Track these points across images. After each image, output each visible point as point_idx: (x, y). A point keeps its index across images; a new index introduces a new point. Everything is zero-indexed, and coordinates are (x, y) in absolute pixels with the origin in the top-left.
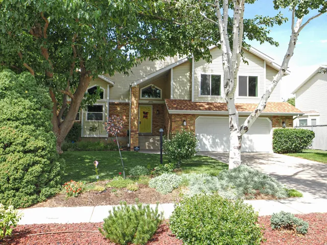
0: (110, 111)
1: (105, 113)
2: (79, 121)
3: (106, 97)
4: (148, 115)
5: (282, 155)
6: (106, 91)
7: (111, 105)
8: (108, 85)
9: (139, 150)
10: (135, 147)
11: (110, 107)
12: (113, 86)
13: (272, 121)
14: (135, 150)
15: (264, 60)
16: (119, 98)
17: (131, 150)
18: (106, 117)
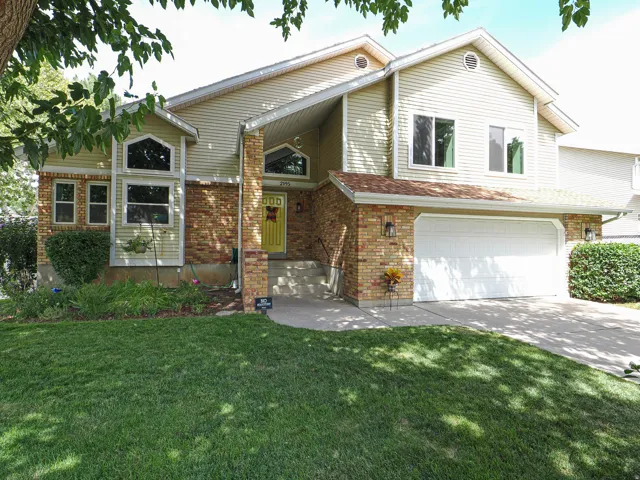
0: (187, 201)
1: (176, 208)
2: (107, 224)
3: (178, 168)
4: (278, 214)
5: (610, 305)
6: (178, 153)
7: (192, 187)
8: (183, 138)
9: (268, 307)
10: (258, 301)
11: (187, 193)
12: (195, 143)
13: (565, 225)
14: (257, 308)
15: (533, 97)
16: (210, 172)
17: (247, 309)
18: (176, 215)
